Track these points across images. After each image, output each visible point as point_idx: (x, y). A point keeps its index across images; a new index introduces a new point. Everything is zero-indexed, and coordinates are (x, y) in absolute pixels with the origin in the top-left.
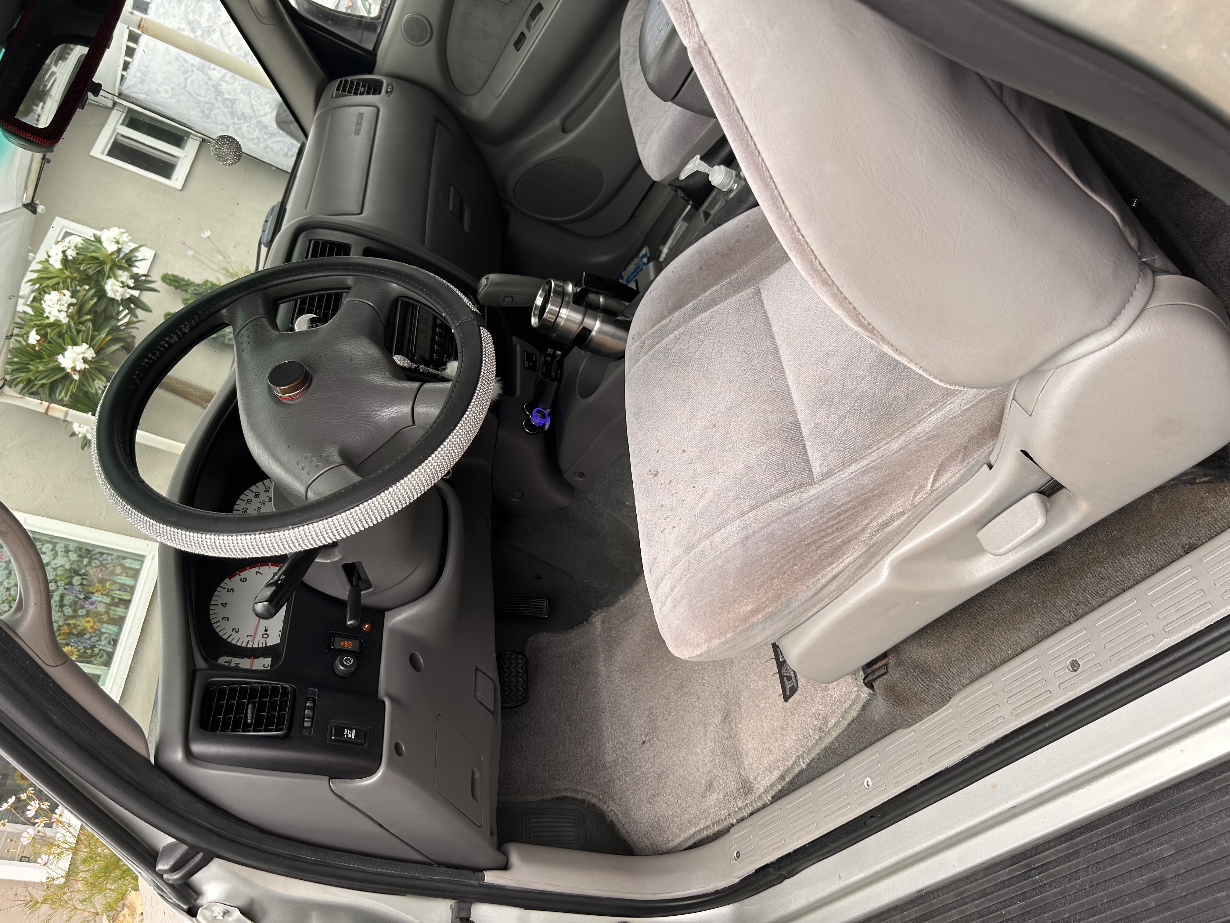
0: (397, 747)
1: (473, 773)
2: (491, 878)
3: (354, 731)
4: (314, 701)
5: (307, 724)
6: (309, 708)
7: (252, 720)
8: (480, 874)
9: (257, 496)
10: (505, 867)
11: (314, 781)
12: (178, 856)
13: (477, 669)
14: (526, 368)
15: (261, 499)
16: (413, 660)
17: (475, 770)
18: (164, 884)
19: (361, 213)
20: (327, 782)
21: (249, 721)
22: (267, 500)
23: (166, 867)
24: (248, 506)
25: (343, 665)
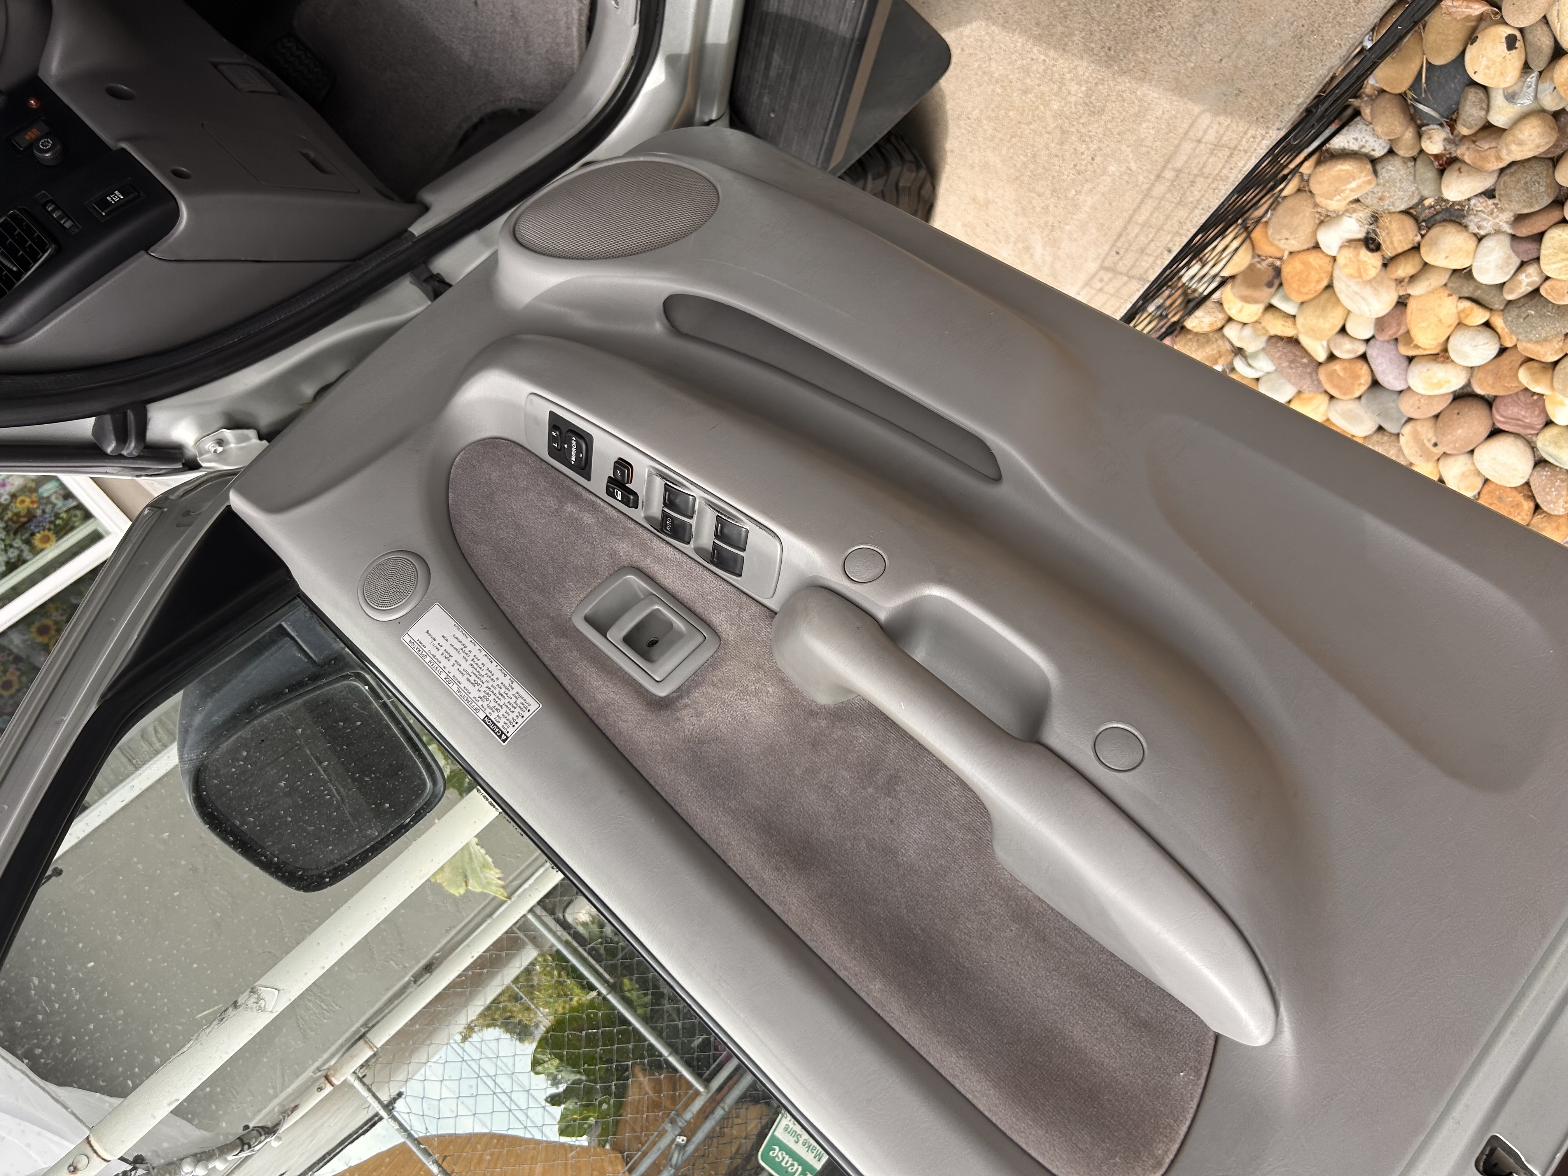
0: (177, 174)
1: (306, 156)
2: (418, 229)
3: (116, 192)
4: (52, 202)
5: (68, 225)
6: (53, 211)
7: (15, 265)
8: (406, 234)
10: (425, 209)
11: (134, 265)
12: (111, 428)
13: (215, 65)
16: (114, 94)
17: (305, 151)
18: (131, 461)
20: (147, 256)
21: (15, 269)
23: (113, 445)
25: (47, 151)
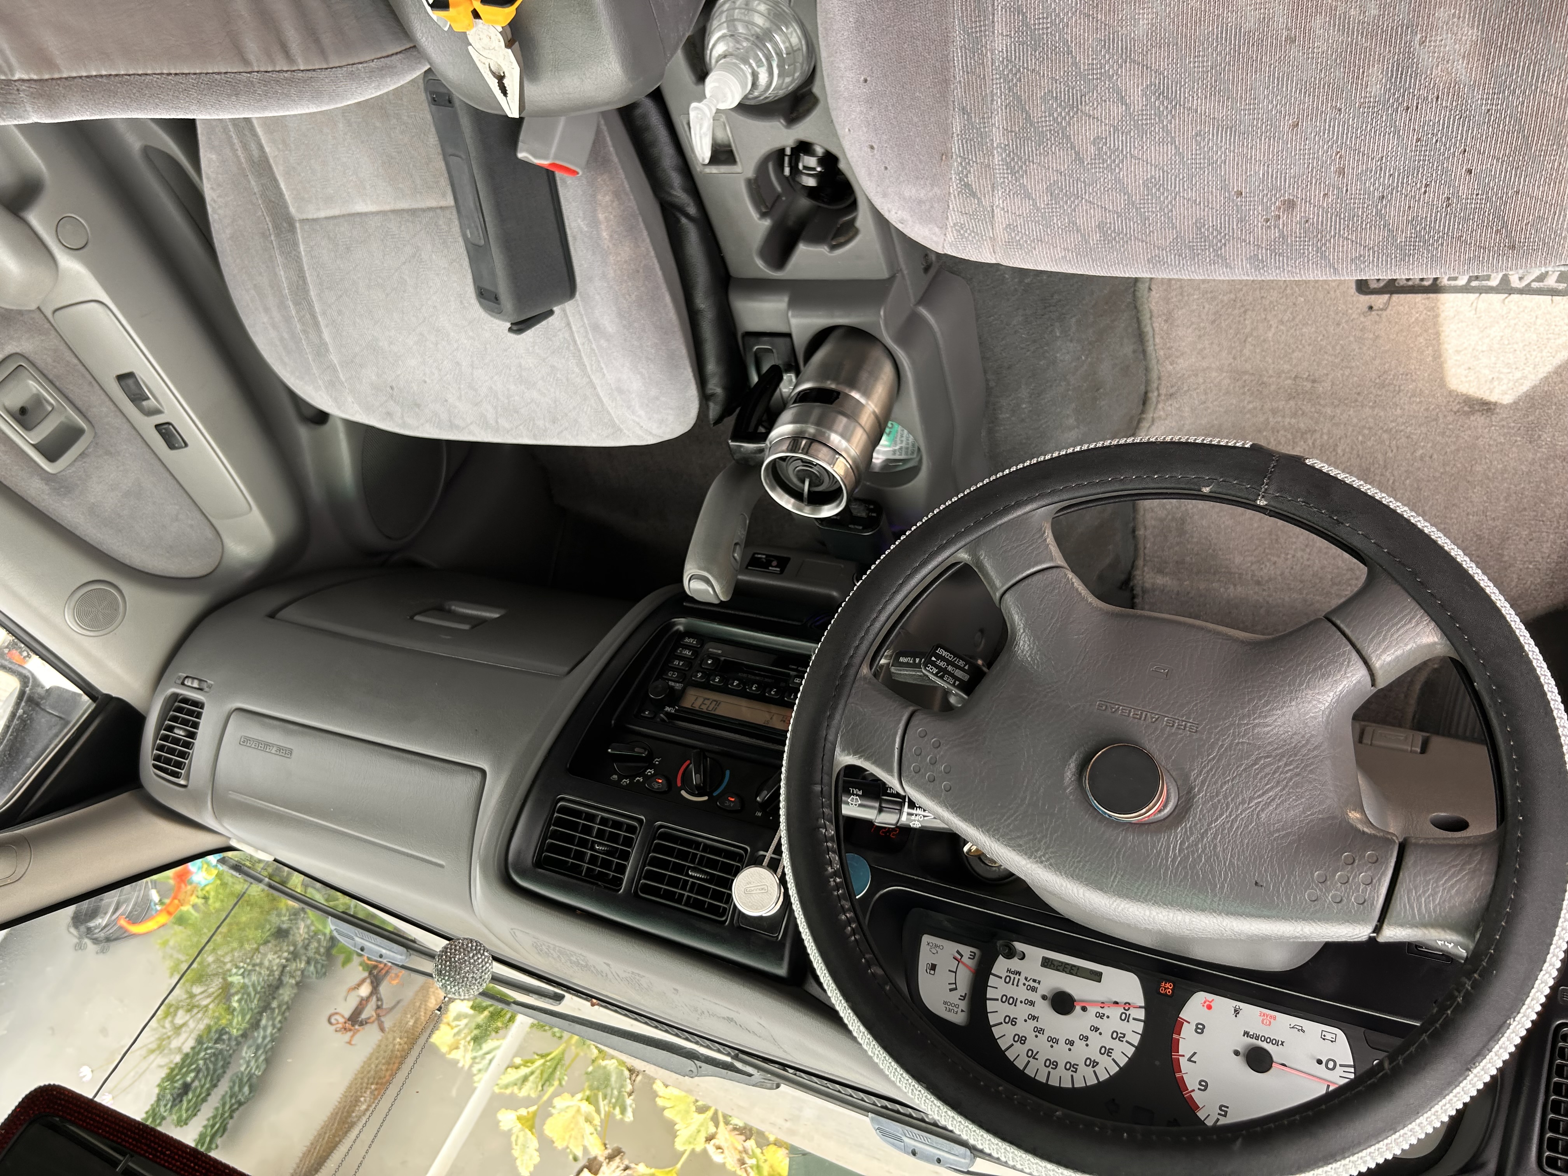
9: (1022, 1040)
14: (782, 572)
15: (1030, 1035)
19: (483, 772)
22: (1032, 1024)
24: (1041, 1058)
